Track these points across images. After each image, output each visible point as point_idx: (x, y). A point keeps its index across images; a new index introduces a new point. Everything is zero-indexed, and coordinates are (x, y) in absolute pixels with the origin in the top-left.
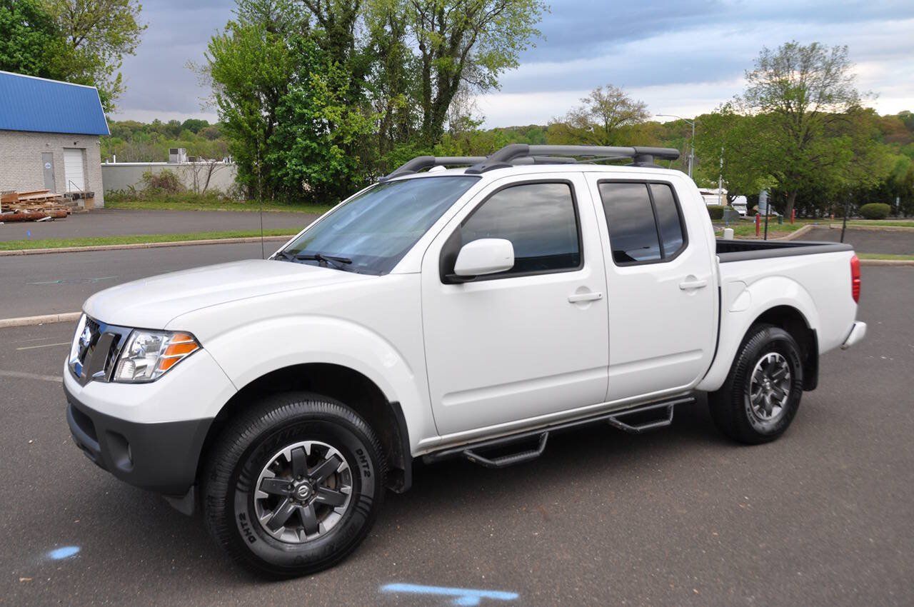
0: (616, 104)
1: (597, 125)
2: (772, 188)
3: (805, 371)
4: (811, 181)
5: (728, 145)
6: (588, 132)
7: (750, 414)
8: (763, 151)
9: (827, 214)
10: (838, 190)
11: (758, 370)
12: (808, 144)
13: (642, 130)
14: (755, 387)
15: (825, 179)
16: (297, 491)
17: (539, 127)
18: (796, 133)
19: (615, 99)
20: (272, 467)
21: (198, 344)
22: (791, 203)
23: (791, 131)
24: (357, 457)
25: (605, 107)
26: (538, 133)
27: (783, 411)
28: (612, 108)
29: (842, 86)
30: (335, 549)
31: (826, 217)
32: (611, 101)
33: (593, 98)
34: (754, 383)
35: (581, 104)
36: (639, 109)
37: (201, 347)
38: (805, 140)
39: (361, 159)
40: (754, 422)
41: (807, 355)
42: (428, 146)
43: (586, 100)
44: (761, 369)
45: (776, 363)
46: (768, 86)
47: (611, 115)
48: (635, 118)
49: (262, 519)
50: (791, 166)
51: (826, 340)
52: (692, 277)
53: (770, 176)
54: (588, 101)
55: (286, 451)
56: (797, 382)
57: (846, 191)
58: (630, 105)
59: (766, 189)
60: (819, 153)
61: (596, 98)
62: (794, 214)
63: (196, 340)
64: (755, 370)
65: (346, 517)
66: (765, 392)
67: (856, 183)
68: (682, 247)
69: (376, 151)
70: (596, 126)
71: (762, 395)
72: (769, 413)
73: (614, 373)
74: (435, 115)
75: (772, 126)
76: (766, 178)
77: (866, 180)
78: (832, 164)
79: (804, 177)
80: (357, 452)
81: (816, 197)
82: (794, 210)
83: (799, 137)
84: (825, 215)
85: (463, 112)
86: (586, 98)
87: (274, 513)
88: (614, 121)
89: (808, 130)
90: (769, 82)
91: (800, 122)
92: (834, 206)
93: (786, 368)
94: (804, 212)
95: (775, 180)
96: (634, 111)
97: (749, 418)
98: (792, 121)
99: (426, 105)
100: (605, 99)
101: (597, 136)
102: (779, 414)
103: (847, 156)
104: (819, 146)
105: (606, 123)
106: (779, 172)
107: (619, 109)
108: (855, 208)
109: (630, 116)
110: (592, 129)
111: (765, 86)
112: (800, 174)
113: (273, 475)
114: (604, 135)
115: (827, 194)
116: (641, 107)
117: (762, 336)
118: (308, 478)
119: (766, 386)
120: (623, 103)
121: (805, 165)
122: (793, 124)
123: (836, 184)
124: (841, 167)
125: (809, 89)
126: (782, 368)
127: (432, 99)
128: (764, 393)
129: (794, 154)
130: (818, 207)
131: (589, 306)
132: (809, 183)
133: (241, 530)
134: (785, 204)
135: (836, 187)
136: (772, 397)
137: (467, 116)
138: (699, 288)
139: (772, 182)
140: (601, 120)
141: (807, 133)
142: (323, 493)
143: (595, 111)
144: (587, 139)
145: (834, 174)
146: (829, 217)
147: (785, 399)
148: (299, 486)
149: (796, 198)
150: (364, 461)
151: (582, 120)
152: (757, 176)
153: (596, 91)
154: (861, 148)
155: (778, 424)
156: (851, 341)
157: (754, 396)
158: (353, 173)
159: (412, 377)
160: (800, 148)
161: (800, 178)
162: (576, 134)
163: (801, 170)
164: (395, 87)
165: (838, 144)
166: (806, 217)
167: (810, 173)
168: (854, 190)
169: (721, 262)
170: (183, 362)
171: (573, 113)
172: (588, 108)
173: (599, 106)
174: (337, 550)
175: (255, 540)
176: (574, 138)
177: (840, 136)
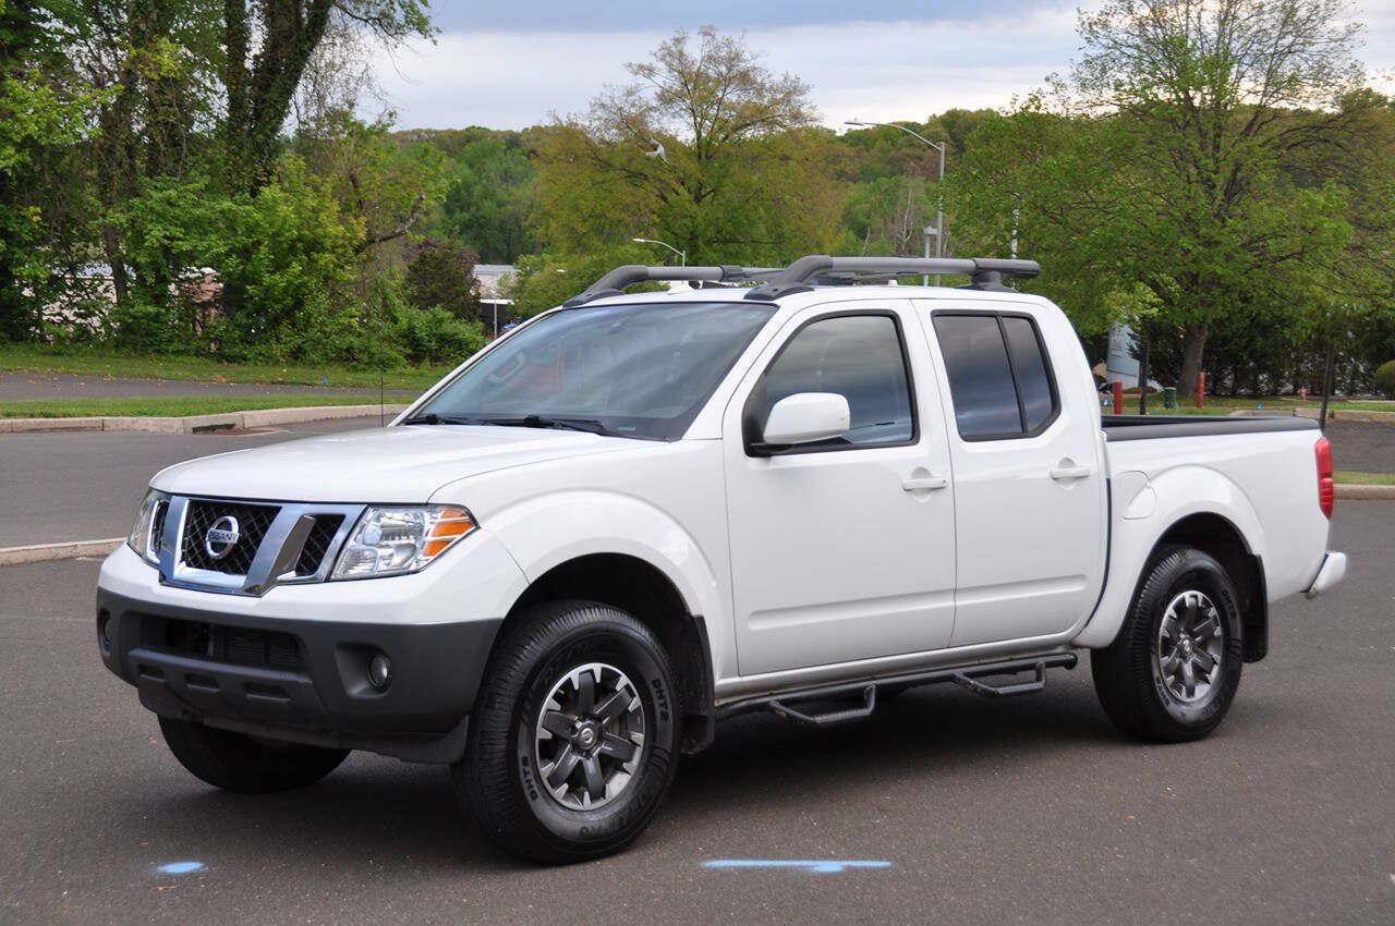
0: (725, 81)
1: (673, 138)
2: (1144, 317)
3: (1247, 628)
4: (1245, 300)
5: (1033, 206)
6: (648, 158)
7: (1160, 688)
8: (1124, 223)
9: (1290, 387)
10: (1315, 324)
11: (1171, 617)
12: (1238, 204)
13: (795, 155)
14: (1168, 645)
15: (1283, 297)
16: (580, 734)
17: (495, 135)
18: (1205, 175)
19: (723, 69)
20: (557, 697)
21: (473, 522)
22: (1195, 356)
23: (1193, 171)
24: (653, 690)
25: (694, 88)
26: (493, 150)
27: (1213, 688)
28: (712, 93)
29: (1323, 54)
30: (625, 822)
31: (1286, 394)
32: (711, 73)
33: (661, 66)
34: (1164, 638)
35: (629, 79)
36: (787, 99)
37: (478, 528)
38: (1229, 195)
39: (44, 215)
40: (1168, 703)
41: (1247, 601)
42: (239, 188)
43: (641, 67)
44: (1175, 616)
45: (1198, 607)
46: (1135, 53)
47: (713, 112)
48: (776, 123)
49: (543, 769)
50: (1194, 261)
51: (1279, 579)
52: (1068, 462)
53: (1141, 286)
54: (649, 71)
55: (574, 675)
56: (1233, 642)
57: (1339, 323)
58: (762, 84)
59: (1131, 321)
60: (1264, 230)
61: (670, 65)
62: (1202, 385)
63: (471, 517)
64: (1166, 616)
65: (637, 779)
66: (1183, 656)
67: (1361, 306)
68: (1051, 416)
69: (90, 196)
70: (671, 143)
71: (1177, 660)
72: (1191, 693)
73: (963, 602)
74: (259, 101)
75: (1145, 158)
76: (1131, 290)
77: (1385, 297)
78: (1300, 255)
79: (1228, 290)
80: (654, 682)
81: (1260, 341)
82: (1203, 375)
83: (1214, 187)
84: (1283, 390)
85: (334, 99)
86: (646, 63)
87: (556, 763)
88: (720, 129)
89: (1238, 168)
90: (1138, 41)
91: (1217, 147)
92: (1306, 366)
93: (1215, 617)
94: (1228, 382)
95: (1151, 296)
96: (775, 102)
97: (1159, 693)
98: (1196, 145)
99: (232, 74)
100: (695, 69)
101: (673, 170)
102: (1207, 695)
103: (1336, 234)
104: (1266, 211)
105: (699, 134)
106: (1163, 276)
107: (733, 96)
108: (1361, 369)
109: (761, 116)
110: (661, 149)
111: (1129, 51)
112: (1215, 280)
113: (557, 707)
114: (692, 167)
115: (1287, 332)
116: (792, 90)
117: (1174, 562)
118: (593, 718)
119: (1183, 646)
120: (745, 79)
121: (1229, 258)
122: (1199, 154)
123: (1310, 306)
124: (1321, 263)
125: (1240, 63)
126: (1208, 618)
127: (250, 55)
128: (1181, 657)
129: (1203, 230)
130: (1261, 369)
131: (928, 498)
132: (1239, 304)
133: (523, 781)
134: (1180, 360)
135: (1311, 315)
136: (1195, 666)
137: (346, 108)
138: (1078, 478)
139: (1143, 301)
140: (684, 126)
141: (1235, 173)
142: (610, 741)
143: (667, 98)
144: (646, 178)
145: (1305, 282)
146: (1294, 393)
147: (1216, 669)
148: (583, 728)
149: (1208, 342)
150: (662, 697)
151: (633, 124)
152: (1108, 287)
153: (670, 43)
154: (1372, 215)
155: (1206, 710)
156: (1321, 583)
157: (1165, 660)
158: (19, 254)
159: (714, 584)
160: (1216, 216)
161: (1216, 291)
162: (617, 162)
163: (1219, 271)
164: (146, 18)
165: (1313, 203)
166: (1234, 394)
167: (1242, 278)
168: (1357, 323)
169: (1110, 440)
170: (456, 547)
171: (608, 102)
172: (649, 92)
173: (677, 86)
174: (629, 822)
175: (537, 796)
176: (612, 174)
177: (1319, 184)
